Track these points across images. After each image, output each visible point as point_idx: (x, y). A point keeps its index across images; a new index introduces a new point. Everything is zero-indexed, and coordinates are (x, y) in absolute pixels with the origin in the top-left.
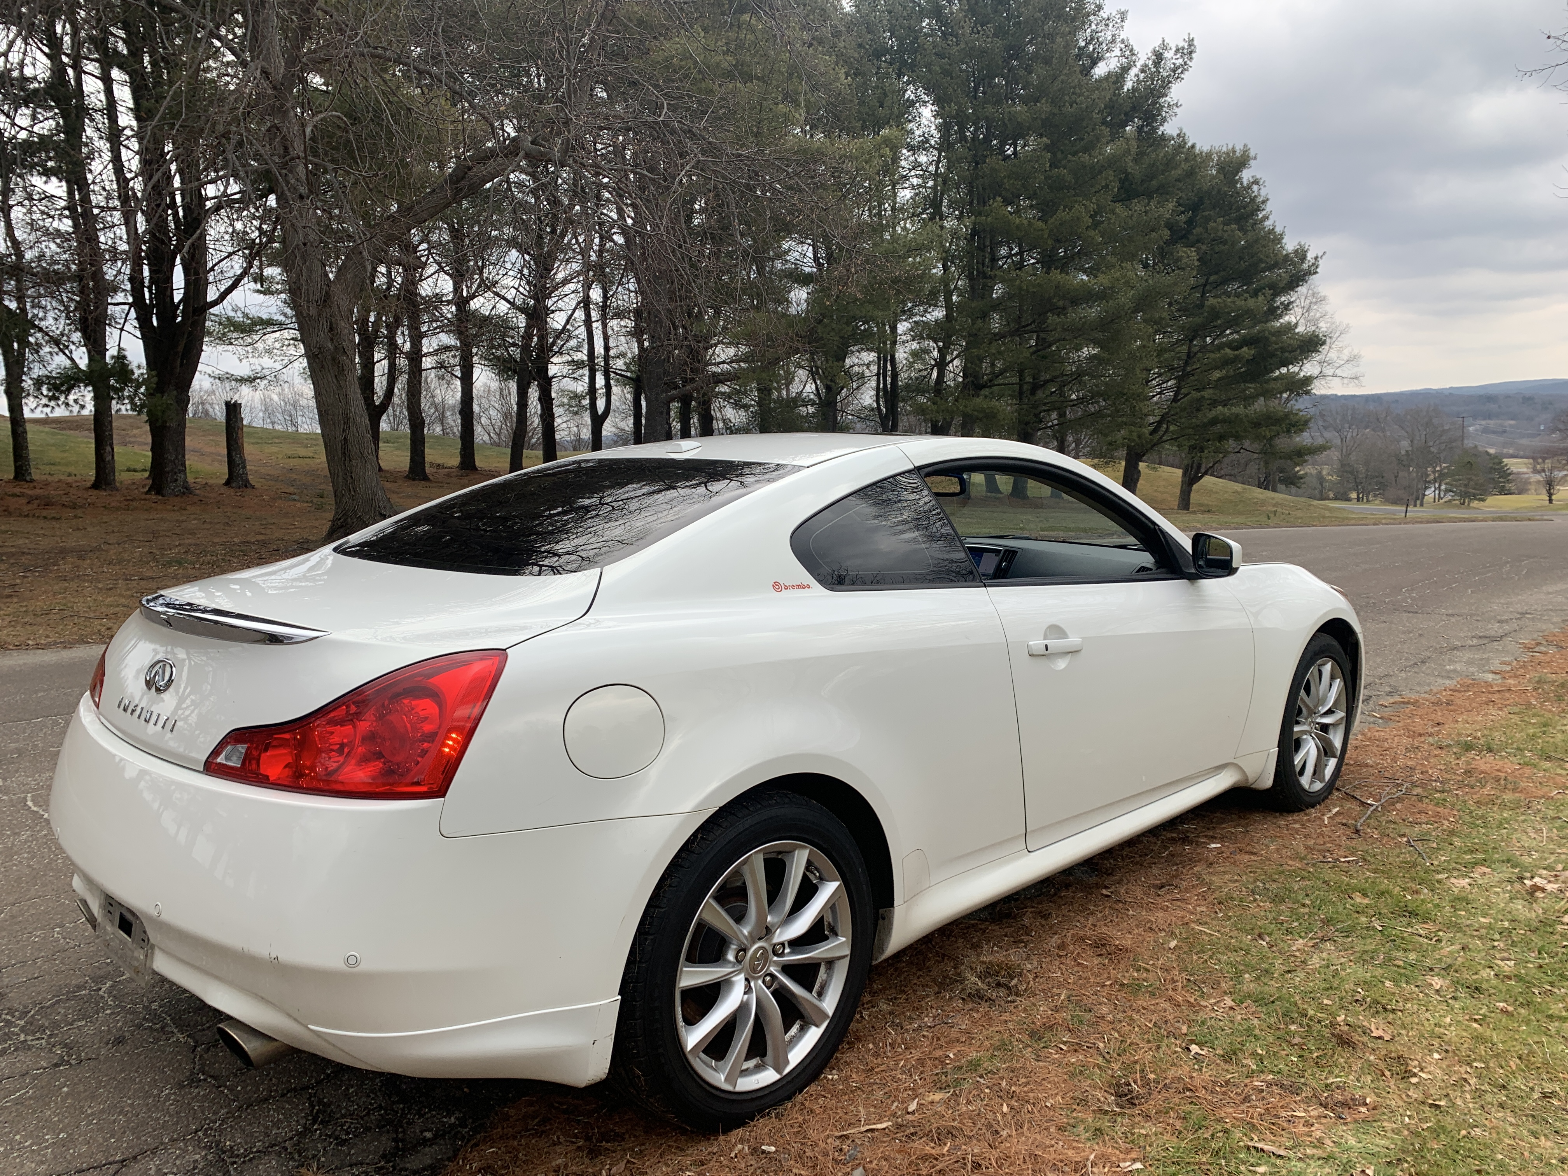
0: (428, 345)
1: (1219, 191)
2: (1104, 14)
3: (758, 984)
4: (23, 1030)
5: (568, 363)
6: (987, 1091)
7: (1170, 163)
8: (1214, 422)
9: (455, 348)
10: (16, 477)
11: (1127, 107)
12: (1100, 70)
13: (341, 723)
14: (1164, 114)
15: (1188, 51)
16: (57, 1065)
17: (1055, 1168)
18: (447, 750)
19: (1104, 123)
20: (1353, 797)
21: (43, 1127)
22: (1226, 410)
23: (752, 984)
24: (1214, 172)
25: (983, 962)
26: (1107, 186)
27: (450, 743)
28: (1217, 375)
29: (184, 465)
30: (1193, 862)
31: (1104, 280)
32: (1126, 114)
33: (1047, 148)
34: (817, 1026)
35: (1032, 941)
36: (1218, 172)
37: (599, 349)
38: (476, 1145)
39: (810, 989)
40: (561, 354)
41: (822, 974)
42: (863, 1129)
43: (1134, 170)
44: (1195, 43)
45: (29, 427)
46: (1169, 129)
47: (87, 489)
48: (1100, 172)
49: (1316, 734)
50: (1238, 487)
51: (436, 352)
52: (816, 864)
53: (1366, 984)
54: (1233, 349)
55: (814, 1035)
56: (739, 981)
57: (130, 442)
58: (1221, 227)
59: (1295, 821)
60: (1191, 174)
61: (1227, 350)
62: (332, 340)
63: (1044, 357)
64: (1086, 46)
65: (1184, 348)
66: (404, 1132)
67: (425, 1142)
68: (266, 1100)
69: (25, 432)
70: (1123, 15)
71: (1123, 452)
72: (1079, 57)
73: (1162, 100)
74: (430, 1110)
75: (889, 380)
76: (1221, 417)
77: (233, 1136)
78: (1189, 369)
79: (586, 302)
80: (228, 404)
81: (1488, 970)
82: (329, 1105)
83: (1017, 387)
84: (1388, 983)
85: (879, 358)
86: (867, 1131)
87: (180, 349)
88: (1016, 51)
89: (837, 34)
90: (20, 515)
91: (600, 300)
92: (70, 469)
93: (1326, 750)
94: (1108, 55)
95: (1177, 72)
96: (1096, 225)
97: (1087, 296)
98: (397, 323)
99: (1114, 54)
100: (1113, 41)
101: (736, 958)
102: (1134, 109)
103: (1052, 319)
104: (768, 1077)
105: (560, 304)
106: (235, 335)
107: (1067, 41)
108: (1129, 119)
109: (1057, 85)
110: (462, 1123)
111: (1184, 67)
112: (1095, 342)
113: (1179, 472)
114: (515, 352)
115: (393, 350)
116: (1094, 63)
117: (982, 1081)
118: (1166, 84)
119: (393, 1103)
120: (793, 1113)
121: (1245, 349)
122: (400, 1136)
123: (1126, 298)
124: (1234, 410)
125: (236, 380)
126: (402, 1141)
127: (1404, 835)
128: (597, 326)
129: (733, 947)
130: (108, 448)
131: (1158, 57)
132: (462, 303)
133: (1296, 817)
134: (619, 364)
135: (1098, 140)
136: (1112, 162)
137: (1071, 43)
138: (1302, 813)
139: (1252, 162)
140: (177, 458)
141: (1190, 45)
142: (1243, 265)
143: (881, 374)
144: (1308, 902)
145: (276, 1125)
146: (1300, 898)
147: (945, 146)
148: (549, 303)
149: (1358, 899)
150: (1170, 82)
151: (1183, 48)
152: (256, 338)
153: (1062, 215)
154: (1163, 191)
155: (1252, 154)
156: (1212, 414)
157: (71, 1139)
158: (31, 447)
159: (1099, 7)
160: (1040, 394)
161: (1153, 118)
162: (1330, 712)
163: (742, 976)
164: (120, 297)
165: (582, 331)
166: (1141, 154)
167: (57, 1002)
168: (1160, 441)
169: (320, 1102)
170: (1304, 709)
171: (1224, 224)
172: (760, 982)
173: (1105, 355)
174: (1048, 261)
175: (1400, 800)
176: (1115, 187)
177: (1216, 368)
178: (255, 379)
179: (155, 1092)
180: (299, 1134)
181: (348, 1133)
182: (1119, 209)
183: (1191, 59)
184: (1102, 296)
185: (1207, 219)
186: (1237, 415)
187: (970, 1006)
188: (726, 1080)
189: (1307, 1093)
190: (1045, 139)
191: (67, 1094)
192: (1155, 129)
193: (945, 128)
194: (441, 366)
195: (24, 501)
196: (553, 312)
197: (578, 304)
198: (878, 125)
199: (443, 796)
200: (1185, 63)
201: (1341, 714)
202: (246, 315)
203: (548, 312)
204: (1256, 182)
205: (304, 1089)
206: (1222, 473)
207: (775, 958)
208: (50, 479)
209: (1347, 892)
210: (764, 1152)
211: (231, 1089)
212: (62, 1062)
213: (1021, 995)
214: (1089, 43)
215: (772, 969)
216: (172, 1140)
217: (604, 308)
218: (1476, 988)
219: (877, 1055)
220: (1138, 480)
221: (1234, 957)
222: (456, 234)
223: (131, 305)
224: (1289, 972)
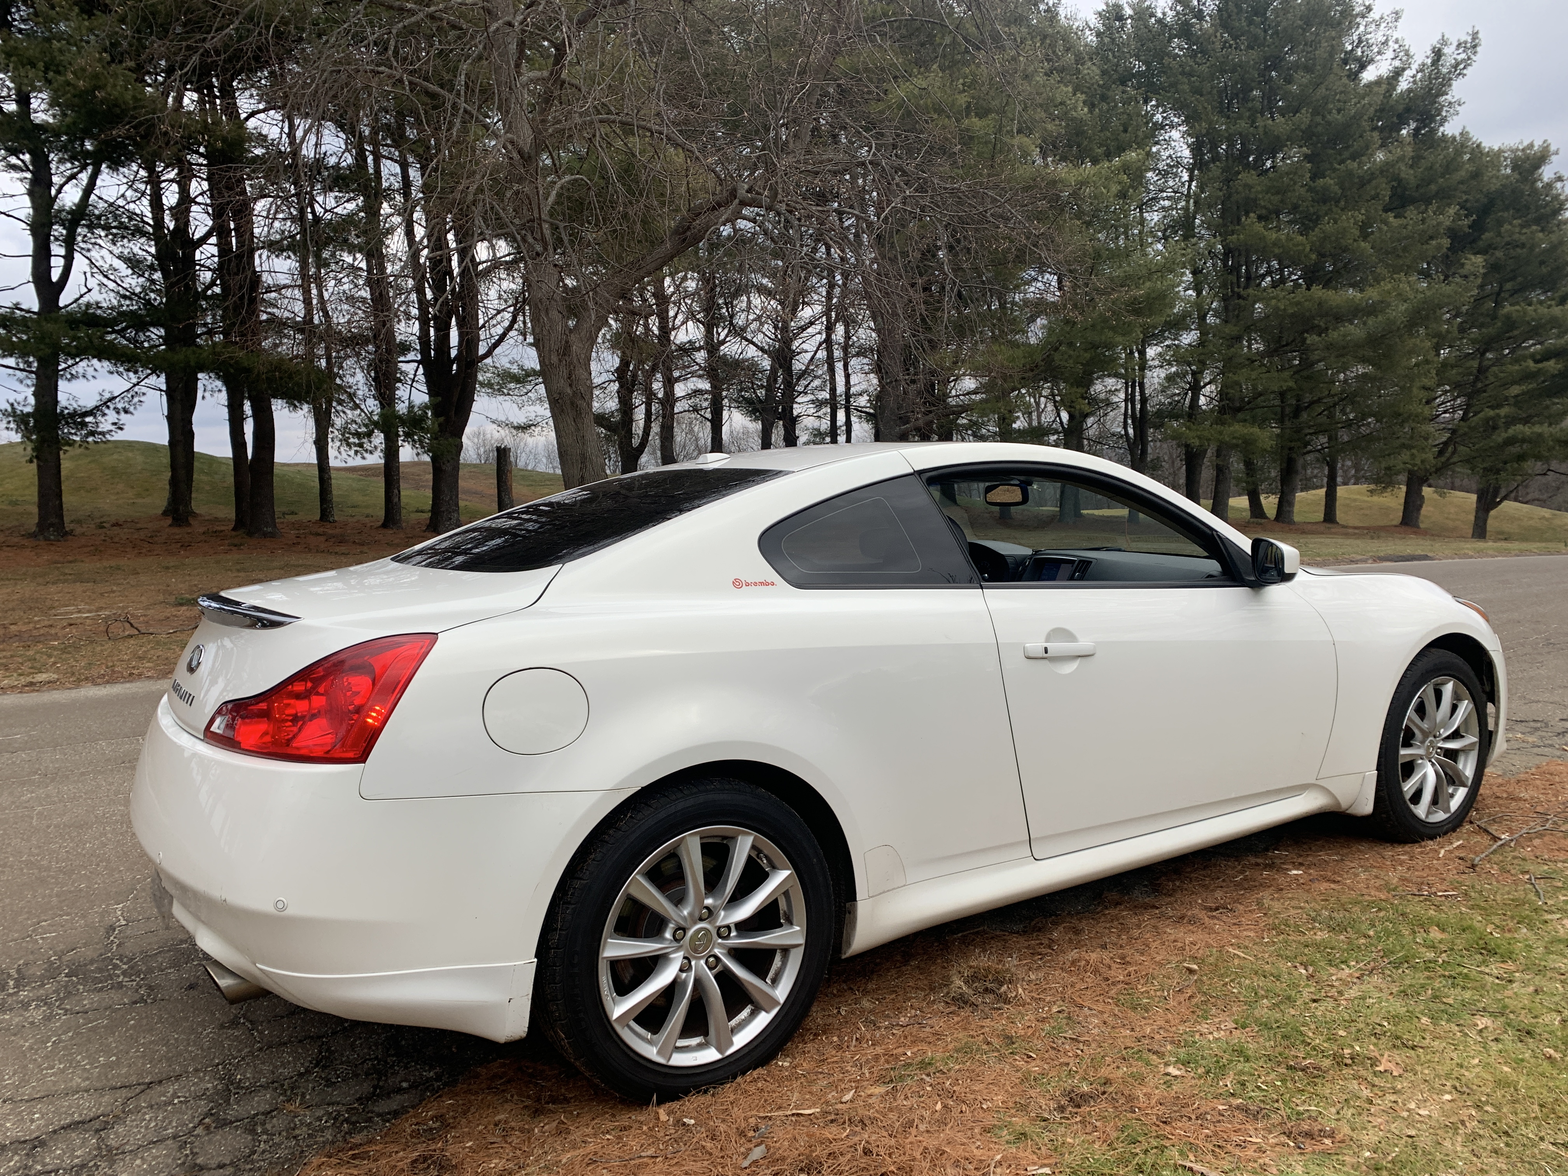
0: (680, 389)
1: (1513, 192)
2: (1374, 15)
3: (700, 965)
4: (124, 973)
5: (813, 402)
6: (929, 1089)
7: (1450, 166)
8: (1510, 441)
9: (707, 392)
10: (321, 519)
11: (1401, 108)
12: (1369, 75)
13: (298, 696)
14: (1444, 114)
15: (1472, 45)
16: (135, 1003)
17: (956, 1164)
18: (370, 721)
19: (1375, 128)
20: (1486, 831)
21: (102, 1051)
22: (1527, 429)
23: (693, 963)
24: (1509, 171)
25: (971, 967)
26: (1378, 195)
27: (374, 714)
28: (1515, 390)
29: (457, 505)
30: (1263, 886)
31: (1373, 294)
32: (1399, 116)
33: (1307, 158)
34: (767, 1012)
35: (1051, 955)
36: (1513, 170)
37: (840, 389)
38: (440, 1096)
39: (763, 976)
40: (806, 393)
41: (777, 962)
42: (789, 1113)
43: (1407, 173)
44: (1480, 36)
45: (333, 474)
46: (1450, 129)
47: (377, 528)
48: (1369, 181)
49: (1438, 760)
50: (1546, 513)
51: (689, 396)
52: (766, 852)
53: (1395, 1019)
54: (1537, 362)
55: (763, 1020)
56: (677, 960)
57: (422, 486)
58: (1517, 230)
59: (1402, 853)
60: (1476, 175)
61: (1531, 363)
62: (570, 385)
63: (1308, 378)
64: (1352, 50)
65: (1475, 364)
66: (386, 1081)
67: (400, 1090)
68: (285, 1044)
69: (330, 478)
70: (1397, 15)
71: (1403, 477)
72: (1345, 62)
73: (1442, 99)
74: (417, 1063)
75: (1138, 406)
76: (1520, 437)
77: (245, 1072)
78: (1479, 385)
79: (828, 341)
80: (498, 449)
81: (1554, 1015)
82: (333, 1052)
83: (1279, 409)
84: (1424, 1020)
85: (1126, 383)
86: (793, 1115)
87: (455, 399)
88: (1276, 62)
89: (1079, 60)
90: (317, 551)
91: (842, 340)
92: (369, 511)
93: (1451, 778)
94: (1379, 57)
95: (1458, 68)
96: (1365, 236)
97: (1356, 312)
98: (654, 369)
99: (1384, 57)
100: (1385, 43)
101: (674, 936)
102: (1408, 110)
103: (1312, 339)
104: (711, 1055)
105: (804, 346)
106: (512, 385)
107: (1332, 46)
108: (1403, 121)
109: (1322, 91)
110: (438, 1078)
111: (1468, 62)
112: (1364, 360)
113: (1474, 497)
114: (761, 393)
115: (650, 396)
116: (1363, 67)
117: (928, 1079)
118: (1446, 82)
119: (389, 1056)
120: (728, 1092)
121: (1552, 363)
122: (381, 1084)
123: (1399, 311)
124: (1537, 429)
125: (515, 428)
126: (381, 1088)
127: (1527, 872)
128: (839, 366)
129: (671, 925)
130: (396, 491)
131: (1438, 54)
132: (712, 347)
133: (1407, 848)
134: (863, 401)
135: (1367, 147)
136: (1385, 169)
137: (1335, 47)
138: (1417, 845)
139: (1554, 158)
140: (451, 499)
141: (1474, 39)
142: (1544, 270)
143: (1130, 399)
144: (1371, 933)
145: (283, 1065)
146: (1363, 927)
147: (1198, 164)
148: (796, 343)
149: (1435, 934)
150: (1451, 79)
151: (1466, 42)
152: (530, 388)
153: (1327, 226)
154: (1445, 196)
155: (1553, 148)
156: (1511, 431)
157: (118, 1063)
158: (334, 492)
159: (1369, 9)
160: (1304, 416)
161: (1432, 118)
162: (1456, 735)
163: (680, 954)
164: (411, 356)
165: (822, 370)
166: (1417, 159)
167: (160, 952)
168: (1446, 466)
169: (328, 1050)
170: (1416, 731)
171: (1522, 226)
172: (702, 962)
173: (1379, 374)
174: (1312, 276)
175: (1540, 835)
176: (1386, 194)
177: (1514, 383)
178: (530, 426)
179: (200, 1030)
180: (301, 1075)
181: (338, 1077)
182: (1390, 217)
183: (1475, 53)
184: (1372, 310)
185: (1500, 223)
186: (1540, 435)
187: (953, 1008)
188: (659, 1053)
189: (1275, 1119)
190: (1305, 149)
191: (133, 1026)
192: (1433, 131)
193: (1196, 149)
194: (695, 409)
195: (323, 539)
196: (799, 353)
197: (820, 344)
198: (1121, 149)
199: (364, 762)
200: (1469, 58)
201: (1472, 739)
202: (521, 368)
203: (793, 354)
204: (1560, 179)
205: (320, 1037)
206: (1529, 497)
207: (720, 941)
208: (350, 520)
209: (1424, 925)
210: (684, 1124)
211: (261, 1033)
212: (142, 1000)
213: (1010, 1003)
214: (1357, 47)
215: (717, 951)
216: (196, 1070)
217: (845, 348)
218: (1528, 1033)
219: (839, 1047)
220: (1421, 506)
221: (1261, 982)
222: (707, 281)
223: (419, 362)
224: (1315, 1001)
